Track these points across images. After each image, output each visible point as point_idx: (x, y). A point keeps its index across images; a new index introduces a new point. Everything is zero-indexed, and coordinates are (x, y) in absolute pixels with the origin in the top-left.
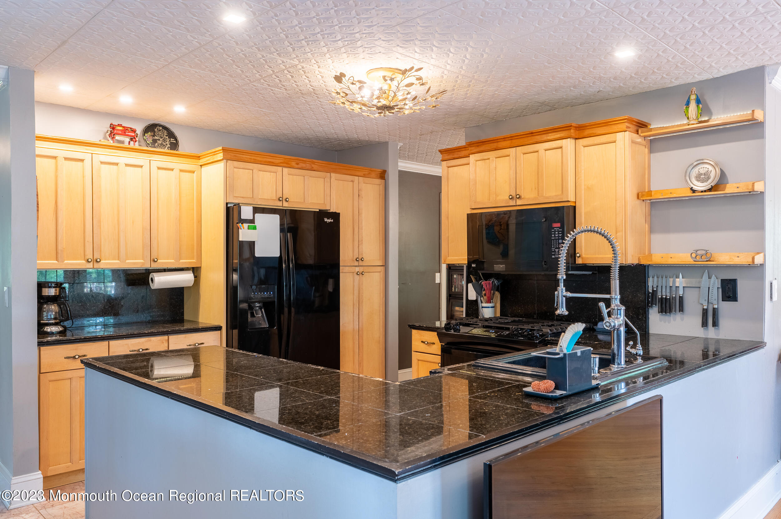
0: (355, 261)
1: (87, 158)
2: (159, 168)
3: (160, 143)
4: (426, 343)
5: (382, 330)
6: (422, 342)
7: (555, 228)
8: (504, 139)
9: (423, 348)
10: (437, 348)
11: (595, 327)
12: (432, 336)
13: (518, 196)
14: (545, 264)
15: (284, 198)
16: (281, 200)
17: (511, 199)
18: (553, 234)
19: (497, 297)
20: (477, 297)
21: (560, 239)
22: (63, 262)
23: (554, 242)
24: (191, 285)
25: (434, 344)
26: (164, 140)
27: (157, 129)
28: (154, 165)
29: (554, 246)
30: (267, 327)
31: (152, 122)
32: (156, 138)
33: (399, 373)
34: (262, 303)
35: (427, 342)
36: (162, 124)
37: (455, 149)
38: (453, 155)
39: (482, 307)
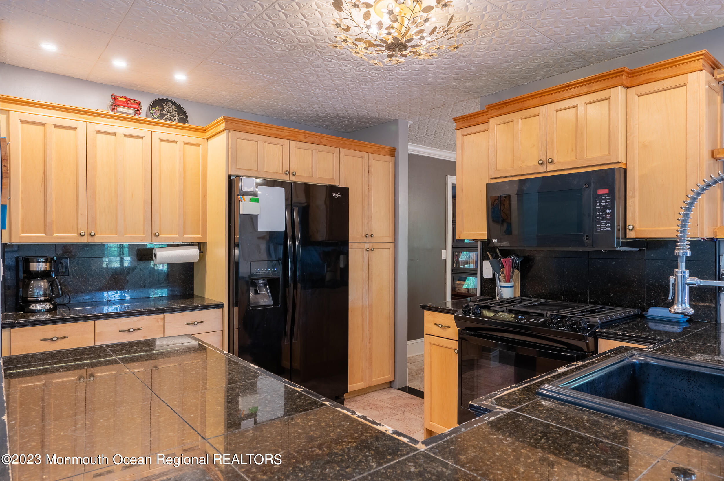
0: (365, 238)
1: (81, 126)
2: (161, 140)
3: (168, 117)
4: (440, 326)
5: (391, 306)
6: (436, 324)
7: (601, 195)
8: (532, 97)
9: (437, 331)
10: (453, 331)
11: (644, 313)
12: (448, 319)
13: (550, 161)
14: (587, 239)
15: (291, 172)
16: (287, 174)
17: (540, 164)
18: (598, 202)
19: (517, 275)
20: (494, 275)
21: (608, 208)
22: (52, 235)
23: (599, 212)
24: (197, 261)
25: (449, 327)
26: (173, 115)
27: (166, 104)
28: (156, 137)
29: (599, 217)
30: (272, 305)
31: (160, 97)
32: (164, 112)
33: (408, 343)
34: (266, 280)
35: (442, 326)
36: (172, 99)
37: (471, 116)
38: (469, 122)
39: (501, 287)
